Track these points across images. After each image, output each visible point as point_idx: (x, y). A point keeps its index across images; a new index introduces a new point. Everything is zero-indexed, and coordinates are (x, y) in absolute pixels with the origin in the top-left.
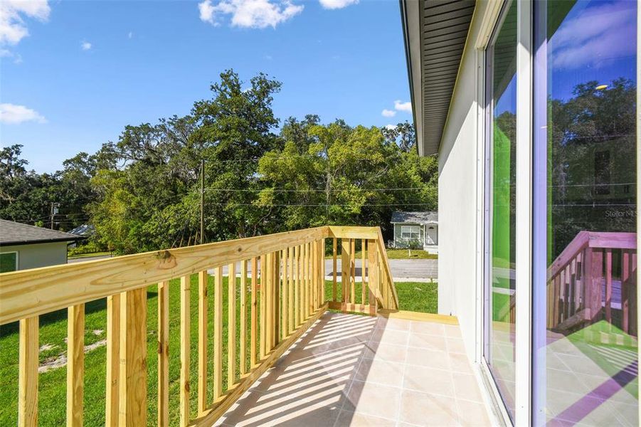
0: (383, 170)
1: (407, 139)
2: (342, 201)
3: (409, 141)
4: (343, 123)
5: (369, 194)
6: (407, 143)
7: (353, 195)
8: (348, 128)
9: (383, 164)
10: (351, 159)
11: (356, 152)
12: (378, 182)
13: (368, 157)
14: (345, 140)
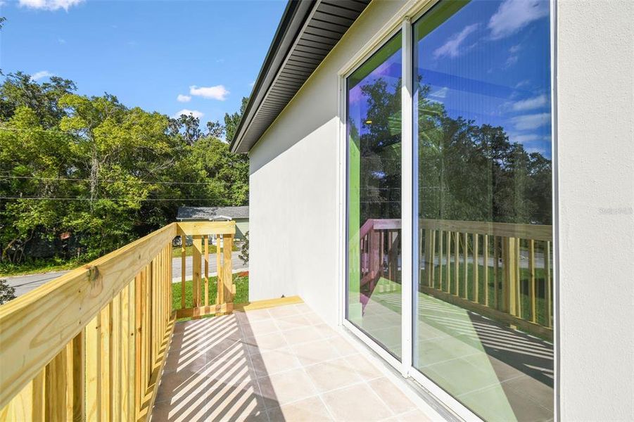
0: (169, 162)
1: (191, 132)
2: (114, 195)
3: (194, 135)
4: (114, 99)
5: (152, 187)
6: (192, 136)
7: (131, 187)
8: (122, 107)
9: (167, 155)
10: (128, 146)
11: (136, 137)
12: (163, 175)
13: (150, 145)
14: (119, 121)
